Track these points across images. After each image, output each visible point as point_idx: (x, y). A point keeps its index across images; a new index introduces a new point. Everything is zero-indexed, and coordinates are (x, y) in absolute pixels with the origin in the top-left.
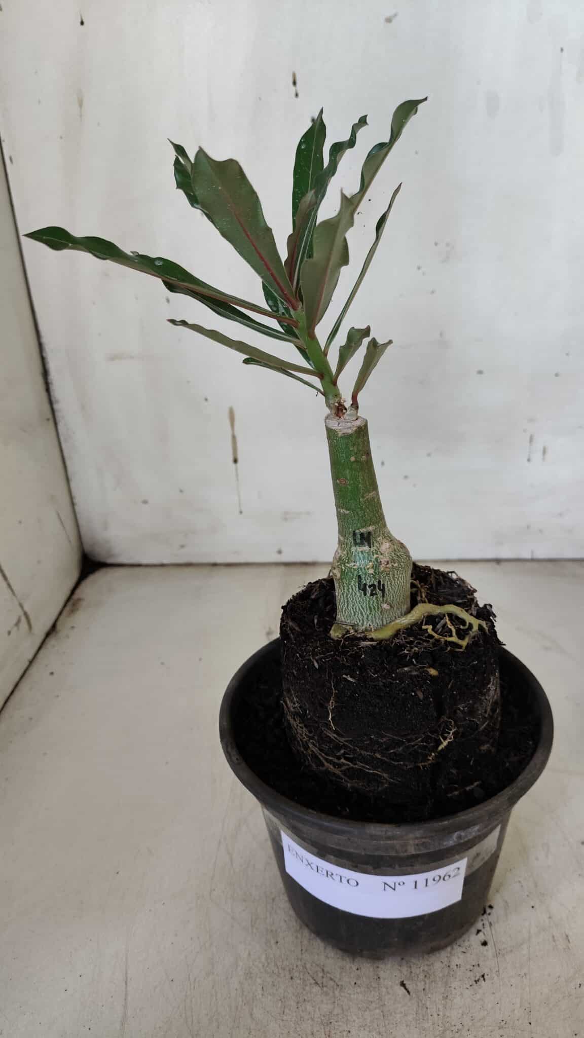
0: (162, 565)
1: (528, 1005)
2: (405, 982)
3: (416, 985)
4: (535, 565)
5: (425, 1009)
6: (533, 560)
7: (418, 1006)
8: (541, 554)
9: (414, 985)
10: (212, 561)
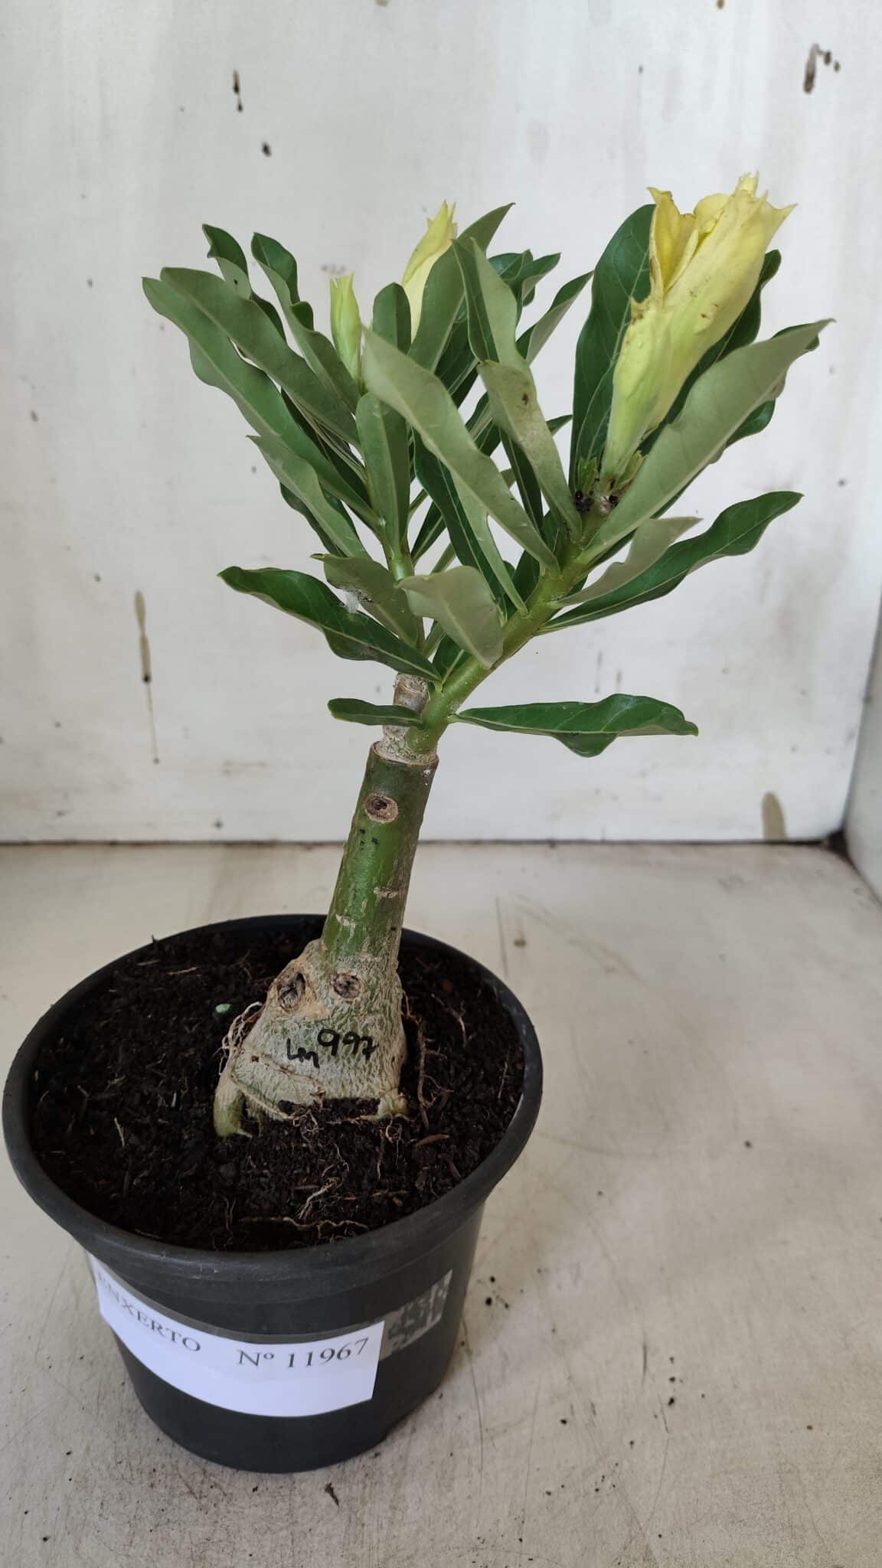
0: (27, 844)
1: (519, 1513)
2: (332, 1486)
3: (351, 1490)
4: (606, 849)
5: (359, 1527)
6: (603, 843)
7: (350, 1521)
8: (615, 833)
9: (347, 1490)
10: (110, 837)
